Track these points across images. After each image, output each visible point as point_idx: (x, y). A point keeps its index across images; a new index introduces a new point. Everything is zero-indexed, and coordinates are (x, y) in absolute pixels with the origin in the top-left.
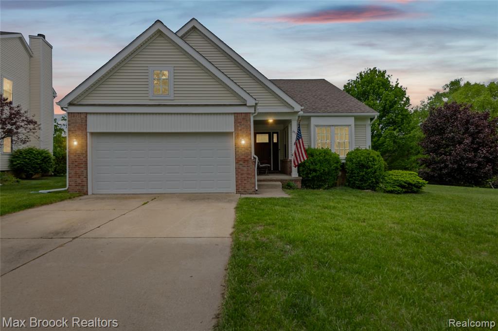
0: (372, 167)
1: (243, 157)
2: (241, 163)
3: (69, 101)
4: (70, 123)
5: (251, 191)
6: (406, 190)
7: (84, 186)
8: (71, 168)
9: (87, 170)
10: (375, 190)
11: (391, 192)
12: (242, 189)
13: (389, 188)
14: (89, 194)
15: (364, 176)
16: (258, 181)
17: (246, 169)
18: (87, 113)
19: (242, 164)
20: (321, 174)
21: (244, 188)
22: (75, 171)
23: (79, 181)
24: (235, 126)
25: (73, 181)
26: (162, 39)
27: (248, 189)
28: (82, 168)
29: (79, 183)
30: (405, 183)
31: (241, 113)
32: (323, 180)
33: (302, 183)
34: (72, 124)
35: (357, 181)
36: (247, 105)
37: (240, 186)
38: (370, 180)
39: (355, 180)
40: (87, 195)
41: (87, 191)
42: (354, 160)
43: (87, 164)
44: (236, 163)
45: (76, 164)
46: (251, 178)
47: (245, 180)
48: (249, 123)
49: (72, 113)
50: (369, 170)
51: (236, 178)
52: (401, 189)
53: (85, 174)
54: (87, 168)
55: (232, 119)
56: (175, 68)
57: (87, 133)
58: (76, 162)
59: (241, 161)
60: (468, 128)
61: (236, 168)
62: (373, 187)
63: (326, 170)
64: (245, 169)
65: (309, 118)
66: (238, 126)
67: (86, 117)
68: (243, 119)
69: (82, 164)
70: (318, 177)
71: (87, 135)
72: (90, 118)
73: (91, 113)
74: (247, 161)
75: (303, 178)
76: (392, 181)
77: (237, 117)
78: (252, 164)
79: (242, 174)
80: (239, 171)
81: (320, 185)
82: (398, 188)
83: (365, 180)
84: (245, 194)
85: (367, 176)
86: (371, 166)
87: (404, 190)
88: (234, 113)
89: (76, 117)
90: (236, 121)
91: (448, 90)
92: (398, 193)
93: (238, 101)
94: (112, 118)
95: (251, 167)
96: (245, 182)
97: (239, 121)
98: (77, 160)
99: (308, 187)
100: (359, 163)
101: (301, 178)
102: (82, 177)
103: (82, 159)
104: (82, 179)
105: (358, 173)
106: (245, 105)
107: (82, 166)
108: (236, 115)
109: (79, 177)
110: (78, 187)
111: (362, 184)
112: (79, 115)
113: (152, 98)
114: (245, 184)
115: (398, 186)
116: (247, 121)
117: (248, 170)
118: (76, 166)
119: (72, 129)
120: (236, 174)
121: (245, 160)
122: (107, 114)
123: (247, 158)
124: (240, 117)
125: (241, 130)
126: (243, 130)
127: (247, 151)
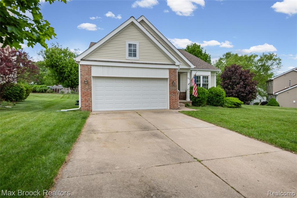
1: (173, 91)
2: (172, 94)
3: (81, 58)
4: (81, 70)
7: (90, 106)
8: (82, 97)
10: (222, 107)
11: (230, 107)
13: (230, 106)
15: (218, 100)
16: (180, 103)
18: (91, 65)
20: (201, 99)
21: (174, 106)
22: (85, 98)
23: (87, 104)
24: (169, 75)
25: (84, 104)
26: (132, 26)
28: (89, 96)
29: (87, 105)
30: (236, 103)
31: (173, 69)
32: (202, 102)
33: (192, 104)
34: (83, 71)
35: (214, 102)
36: (176, 65)
37: (171, 106)
38: (221, 102)
39: (213, 102)
40: (92, 112)
41: (92, 110)
42: (213, 93)
43: (91, 94)
44: (170, 94)
45: (86, 94)
46: (177, 101)
49: (82, 65)
50: (221, 97)
53: (90, 100)
54: (91, 96)
55: (168, 71)
56: (140, 43)
58: (85, 93)
60: (241, 77)
61: (170, 97)
62: (222, 105)
64: (174, 97)
66: (171, 75)
67: (91, 67)
68: (173, 72)
69: (89, 94)
70: (199, 100)
71: (91, 77)
72: (93, 69)
73: (93, 65)
74: (175, 93)
75: (193, 101)
76: (230, 102)
79: (173, 100)
80: (172, 98)
81: (200, 105)
82: (234, 105)
83: (219, 102)
84: (174, 110)
85: (220, 100)
86: (222, 95)
87: (236, 106)
89: (85, 67)
90: (170, 73)
91: (225, 57)
92: (234, 108)
93: (171, 62)
94: (106, 69)
95: (177, 96)
96: (174, 103)
97: (172, 72)
98: (86, 92)
99: (194, 105)
100: (216, 94)
101: (192, 101)
102: (89, 102)
103: (89, 92)
104: (89, 103)
105: (215, 99)
106: (174, 65)
107: (89, 95)
108: (170, 69)
109: (88, 102)
110: (86, 108)
111: (217, 104)
112: (87, 66)
113: (127, 59)
114: (174, 104)
115: (233, 104)
116: (175, 73)
118: (85, 95)
119: (83, 74)
120: (170, 100)
122: (103, 66)
123: (175, 92)
124: (172, 71)
125: (172, 77)
126: (173, 77)
127: (175, 88)
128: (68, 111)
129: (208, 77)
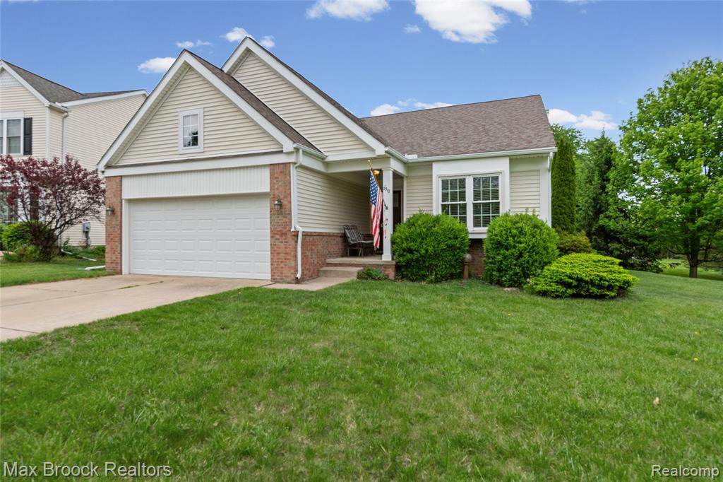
0: (515, 247)
1: (281, 229)
2: (277, 236)
3: (104, 164)
5: (289, 279)
6: (574, 291)
7: (118, 262)
9: (121, 244)
12: (278, 276)
14: (123, 273)
17: (284, 246)
18: (121, 177)
19: (278, 239)
20: (421, 256)
21: (281, 273)
22: (110, 245)
23: (114, 257)
24: (271, 184)
25: (109, 257)
26: (193, 72)
27: (285, 276)
28: (117, 242)
29: (114, 260)
31: (279, 164)
33: (396, 271)
34: (110, 189)
36: (284, 151)
37: (276, 271)
40: (121, 274)
41: (121, 270)
43: (121, 237)
44: (272, 237)
45: (112, 237)
46: (290, 259)
47: (282, 262)
48: (288, 177)
49: (108, 177)
51: (272, 259)
52: (564, 289)
53: (119, 249)
54: (121, 241)
55: (266, 173)
56: (206, 110)
57: (121, 200)
59: (277, 234)
61: (271, 245)
62: (518, 284)
63: (431, 250)
64: (282, 246)
65: (429, 165)
66: (274, 184)
67: (121, 181)
68: (281, 172)
69: (117, 237)
71: (121, 202)
72: (125, 182)
73: (128, 176)
74: (285, 234)
75: (397, 262)
77: (274, 170)
78: (291, 239)
79: (278, 253)
80: (276, 249)
82: (556, 287)
84: (282, 283)
85: (506, 263)
88: (271, 165)
89: (112, 181)
90: (272, 177)
93: (273, 147)
94: (144, 181)
95: (290, 243)
96: (282, 265)
97: (276, 175)
98: (113, 233)
103: (117, 232)
104: (118, 255)
106: (282, 152)
107: (117, 239)
108: (272, 167)
109: (115, 253)
110: (113, 266)
111: (501, 277)
112: (115, 179)
113: (181, 153)
114: (282, 268)
116: (285, 175)
117: (286, 248)
118: (112, 239)
119: (109, 196)
120: (271, 253)
121: (282, 234)
123: (284, 230)
124: (277, 170)
125: (277, 189)
126: (280, 189)
127: (284, 219)
128: (93, 270)
129: (497, 178)
